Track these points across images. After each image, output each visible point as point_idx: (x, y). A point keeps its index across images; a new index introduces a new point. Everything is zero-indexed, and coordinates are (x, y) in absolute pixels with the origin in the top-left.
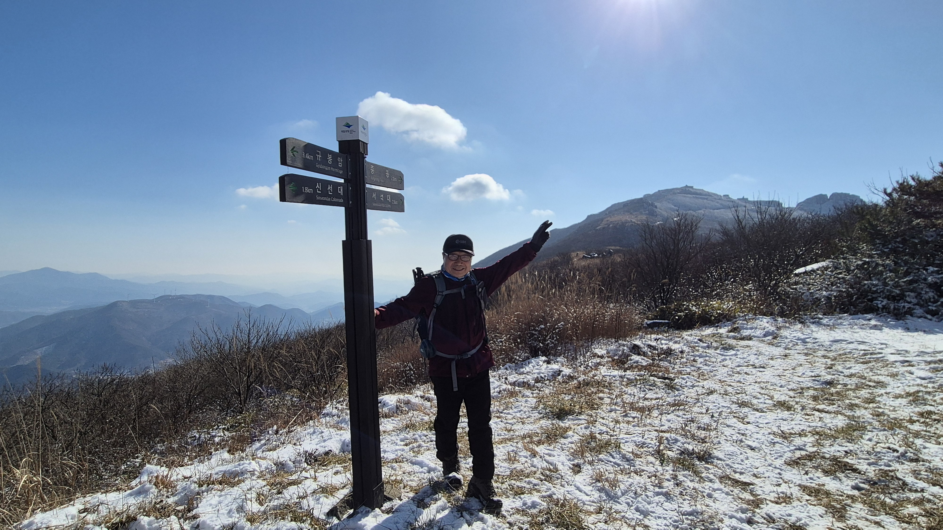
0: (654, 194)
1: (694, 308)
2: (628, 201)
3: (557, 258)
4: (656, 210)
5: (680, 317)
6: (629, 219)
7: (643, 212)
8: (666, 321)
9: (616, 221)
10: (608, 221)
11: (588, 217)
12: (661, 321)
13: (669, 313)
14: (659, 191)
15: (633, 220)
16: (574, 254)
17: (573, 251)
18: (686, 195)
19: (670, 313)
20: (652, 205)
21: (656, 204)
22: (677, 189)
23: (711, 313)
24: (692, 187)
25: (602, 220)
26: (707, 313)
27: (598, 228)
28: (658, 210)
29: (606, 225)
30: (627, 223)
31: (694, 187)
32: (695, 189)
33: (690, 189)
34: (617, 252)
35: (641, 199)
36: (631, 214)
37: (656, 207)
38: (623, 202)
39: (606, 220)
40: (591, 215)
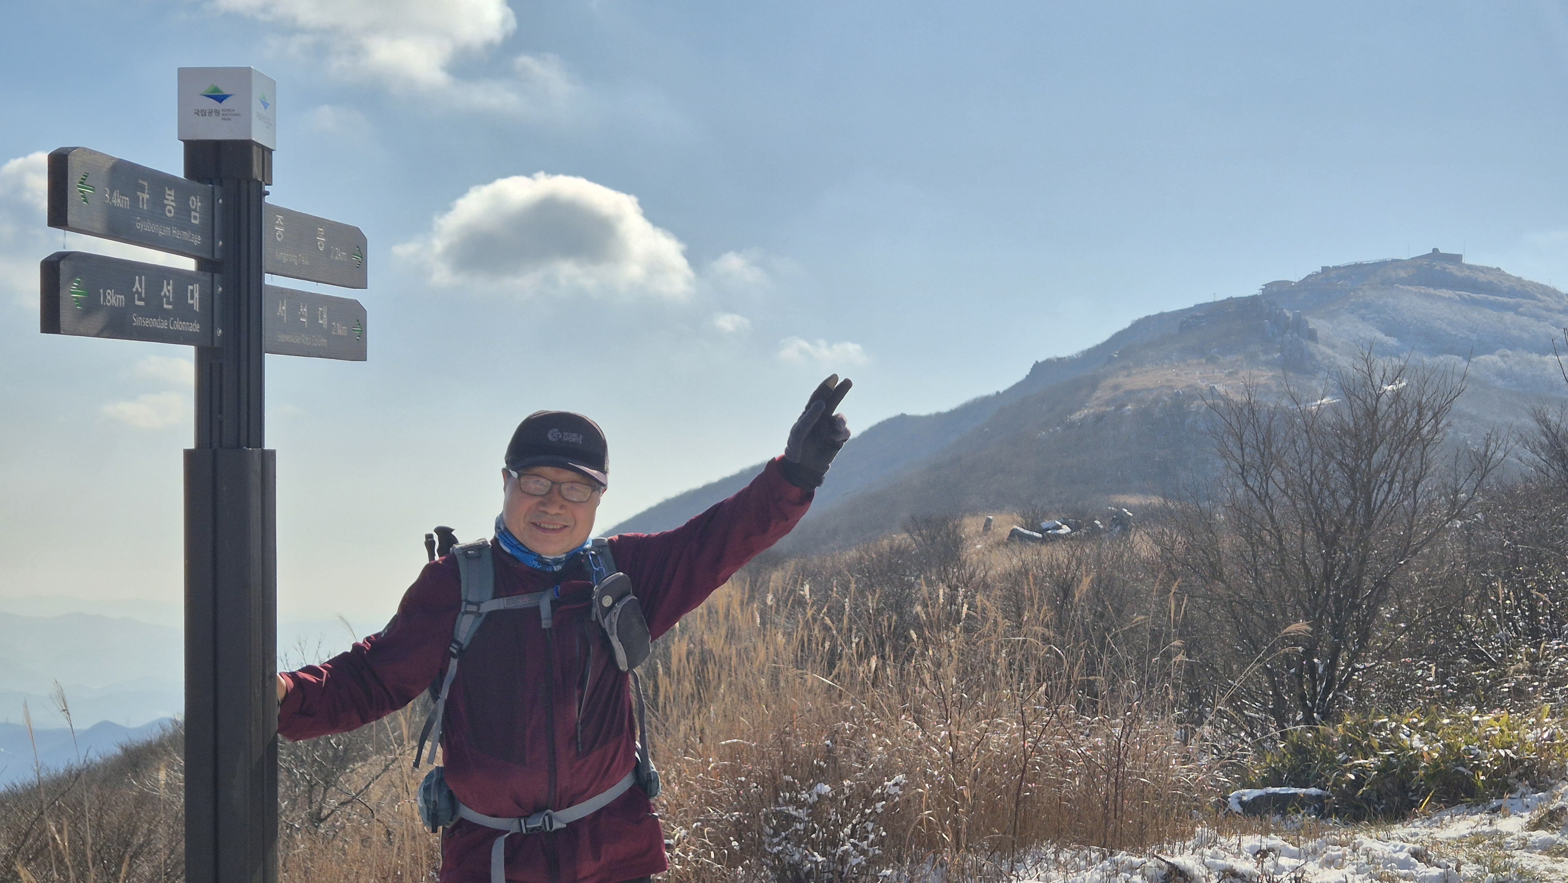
0: (1306, 282)
1: (1416, 741)
2: (1198, 307)
3: (901, 538)
4: (1311, 347)
5: (1362, 771)
6: (1203, 385)
7: (1263, 358)
8: (1313, 791)
9: (1149, 390)
10: (1116, 387)
11: (1039, 369)
12: (1293, 790)
13: (1324, 759)
14: (1325, 269)
15: (1220, 388)
16: (971, 525)
17: (974, 512)
18: (1432, 291)
19: (1328, 759)
20: (1299, 326)
21: (1314, 323)
22: (1396, 263)
23: (1477, 756)
24: (1456, 259)
25: (1093, 384)
26: (1459, 760)
27: (1077, 416)
28: (1321, 350)
29: (1108, 403)
30: (1192, 398)
31: (1466, 260)
32: (1470, 267)
33: (1452, 268)
34: (1147, 516)
35: (1253, 300)
36: (1212, 360)
37: (1312, 336)
38: (1182, 312)
39: (1112, 381)
40: (1048, 363)
